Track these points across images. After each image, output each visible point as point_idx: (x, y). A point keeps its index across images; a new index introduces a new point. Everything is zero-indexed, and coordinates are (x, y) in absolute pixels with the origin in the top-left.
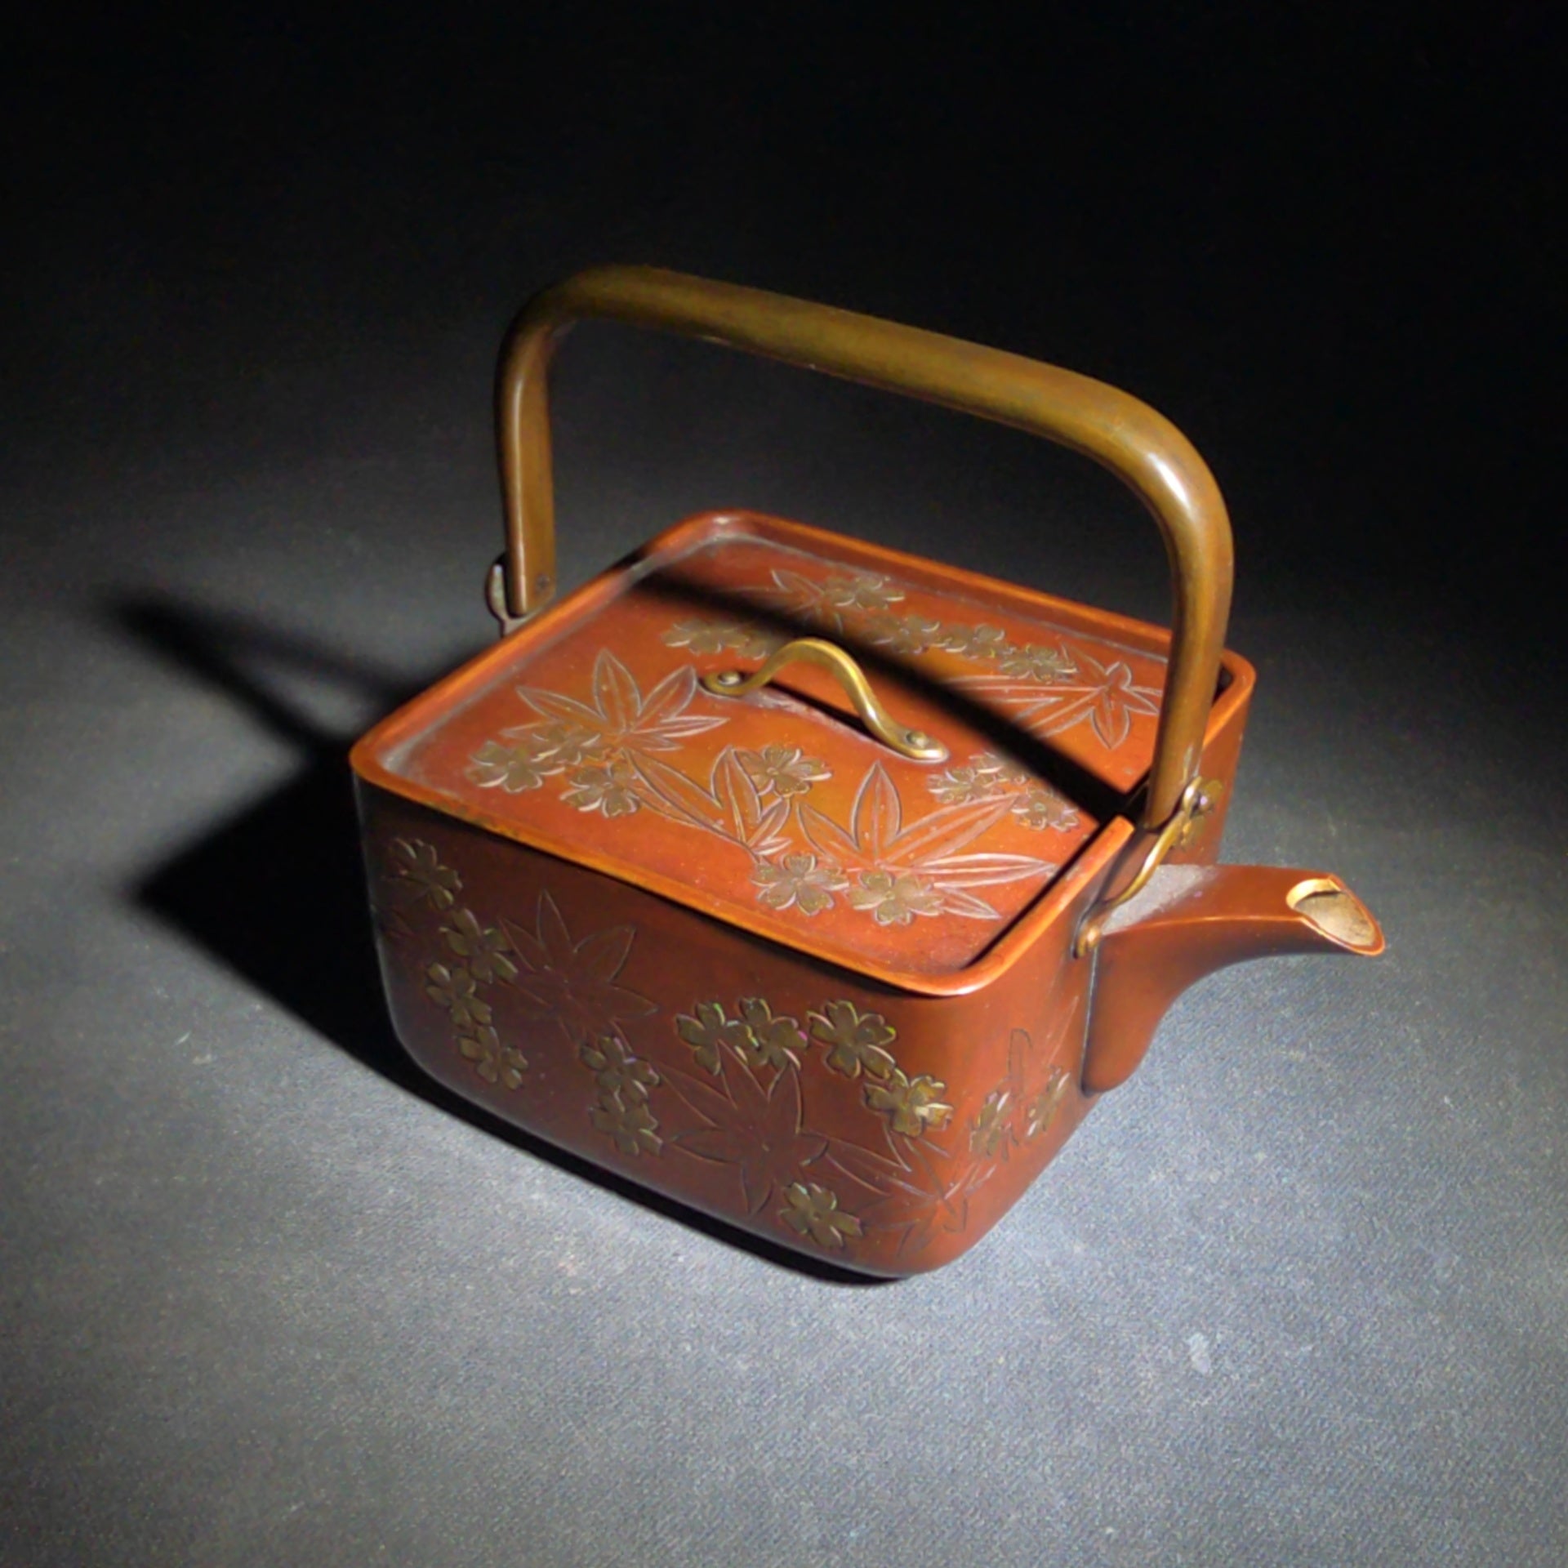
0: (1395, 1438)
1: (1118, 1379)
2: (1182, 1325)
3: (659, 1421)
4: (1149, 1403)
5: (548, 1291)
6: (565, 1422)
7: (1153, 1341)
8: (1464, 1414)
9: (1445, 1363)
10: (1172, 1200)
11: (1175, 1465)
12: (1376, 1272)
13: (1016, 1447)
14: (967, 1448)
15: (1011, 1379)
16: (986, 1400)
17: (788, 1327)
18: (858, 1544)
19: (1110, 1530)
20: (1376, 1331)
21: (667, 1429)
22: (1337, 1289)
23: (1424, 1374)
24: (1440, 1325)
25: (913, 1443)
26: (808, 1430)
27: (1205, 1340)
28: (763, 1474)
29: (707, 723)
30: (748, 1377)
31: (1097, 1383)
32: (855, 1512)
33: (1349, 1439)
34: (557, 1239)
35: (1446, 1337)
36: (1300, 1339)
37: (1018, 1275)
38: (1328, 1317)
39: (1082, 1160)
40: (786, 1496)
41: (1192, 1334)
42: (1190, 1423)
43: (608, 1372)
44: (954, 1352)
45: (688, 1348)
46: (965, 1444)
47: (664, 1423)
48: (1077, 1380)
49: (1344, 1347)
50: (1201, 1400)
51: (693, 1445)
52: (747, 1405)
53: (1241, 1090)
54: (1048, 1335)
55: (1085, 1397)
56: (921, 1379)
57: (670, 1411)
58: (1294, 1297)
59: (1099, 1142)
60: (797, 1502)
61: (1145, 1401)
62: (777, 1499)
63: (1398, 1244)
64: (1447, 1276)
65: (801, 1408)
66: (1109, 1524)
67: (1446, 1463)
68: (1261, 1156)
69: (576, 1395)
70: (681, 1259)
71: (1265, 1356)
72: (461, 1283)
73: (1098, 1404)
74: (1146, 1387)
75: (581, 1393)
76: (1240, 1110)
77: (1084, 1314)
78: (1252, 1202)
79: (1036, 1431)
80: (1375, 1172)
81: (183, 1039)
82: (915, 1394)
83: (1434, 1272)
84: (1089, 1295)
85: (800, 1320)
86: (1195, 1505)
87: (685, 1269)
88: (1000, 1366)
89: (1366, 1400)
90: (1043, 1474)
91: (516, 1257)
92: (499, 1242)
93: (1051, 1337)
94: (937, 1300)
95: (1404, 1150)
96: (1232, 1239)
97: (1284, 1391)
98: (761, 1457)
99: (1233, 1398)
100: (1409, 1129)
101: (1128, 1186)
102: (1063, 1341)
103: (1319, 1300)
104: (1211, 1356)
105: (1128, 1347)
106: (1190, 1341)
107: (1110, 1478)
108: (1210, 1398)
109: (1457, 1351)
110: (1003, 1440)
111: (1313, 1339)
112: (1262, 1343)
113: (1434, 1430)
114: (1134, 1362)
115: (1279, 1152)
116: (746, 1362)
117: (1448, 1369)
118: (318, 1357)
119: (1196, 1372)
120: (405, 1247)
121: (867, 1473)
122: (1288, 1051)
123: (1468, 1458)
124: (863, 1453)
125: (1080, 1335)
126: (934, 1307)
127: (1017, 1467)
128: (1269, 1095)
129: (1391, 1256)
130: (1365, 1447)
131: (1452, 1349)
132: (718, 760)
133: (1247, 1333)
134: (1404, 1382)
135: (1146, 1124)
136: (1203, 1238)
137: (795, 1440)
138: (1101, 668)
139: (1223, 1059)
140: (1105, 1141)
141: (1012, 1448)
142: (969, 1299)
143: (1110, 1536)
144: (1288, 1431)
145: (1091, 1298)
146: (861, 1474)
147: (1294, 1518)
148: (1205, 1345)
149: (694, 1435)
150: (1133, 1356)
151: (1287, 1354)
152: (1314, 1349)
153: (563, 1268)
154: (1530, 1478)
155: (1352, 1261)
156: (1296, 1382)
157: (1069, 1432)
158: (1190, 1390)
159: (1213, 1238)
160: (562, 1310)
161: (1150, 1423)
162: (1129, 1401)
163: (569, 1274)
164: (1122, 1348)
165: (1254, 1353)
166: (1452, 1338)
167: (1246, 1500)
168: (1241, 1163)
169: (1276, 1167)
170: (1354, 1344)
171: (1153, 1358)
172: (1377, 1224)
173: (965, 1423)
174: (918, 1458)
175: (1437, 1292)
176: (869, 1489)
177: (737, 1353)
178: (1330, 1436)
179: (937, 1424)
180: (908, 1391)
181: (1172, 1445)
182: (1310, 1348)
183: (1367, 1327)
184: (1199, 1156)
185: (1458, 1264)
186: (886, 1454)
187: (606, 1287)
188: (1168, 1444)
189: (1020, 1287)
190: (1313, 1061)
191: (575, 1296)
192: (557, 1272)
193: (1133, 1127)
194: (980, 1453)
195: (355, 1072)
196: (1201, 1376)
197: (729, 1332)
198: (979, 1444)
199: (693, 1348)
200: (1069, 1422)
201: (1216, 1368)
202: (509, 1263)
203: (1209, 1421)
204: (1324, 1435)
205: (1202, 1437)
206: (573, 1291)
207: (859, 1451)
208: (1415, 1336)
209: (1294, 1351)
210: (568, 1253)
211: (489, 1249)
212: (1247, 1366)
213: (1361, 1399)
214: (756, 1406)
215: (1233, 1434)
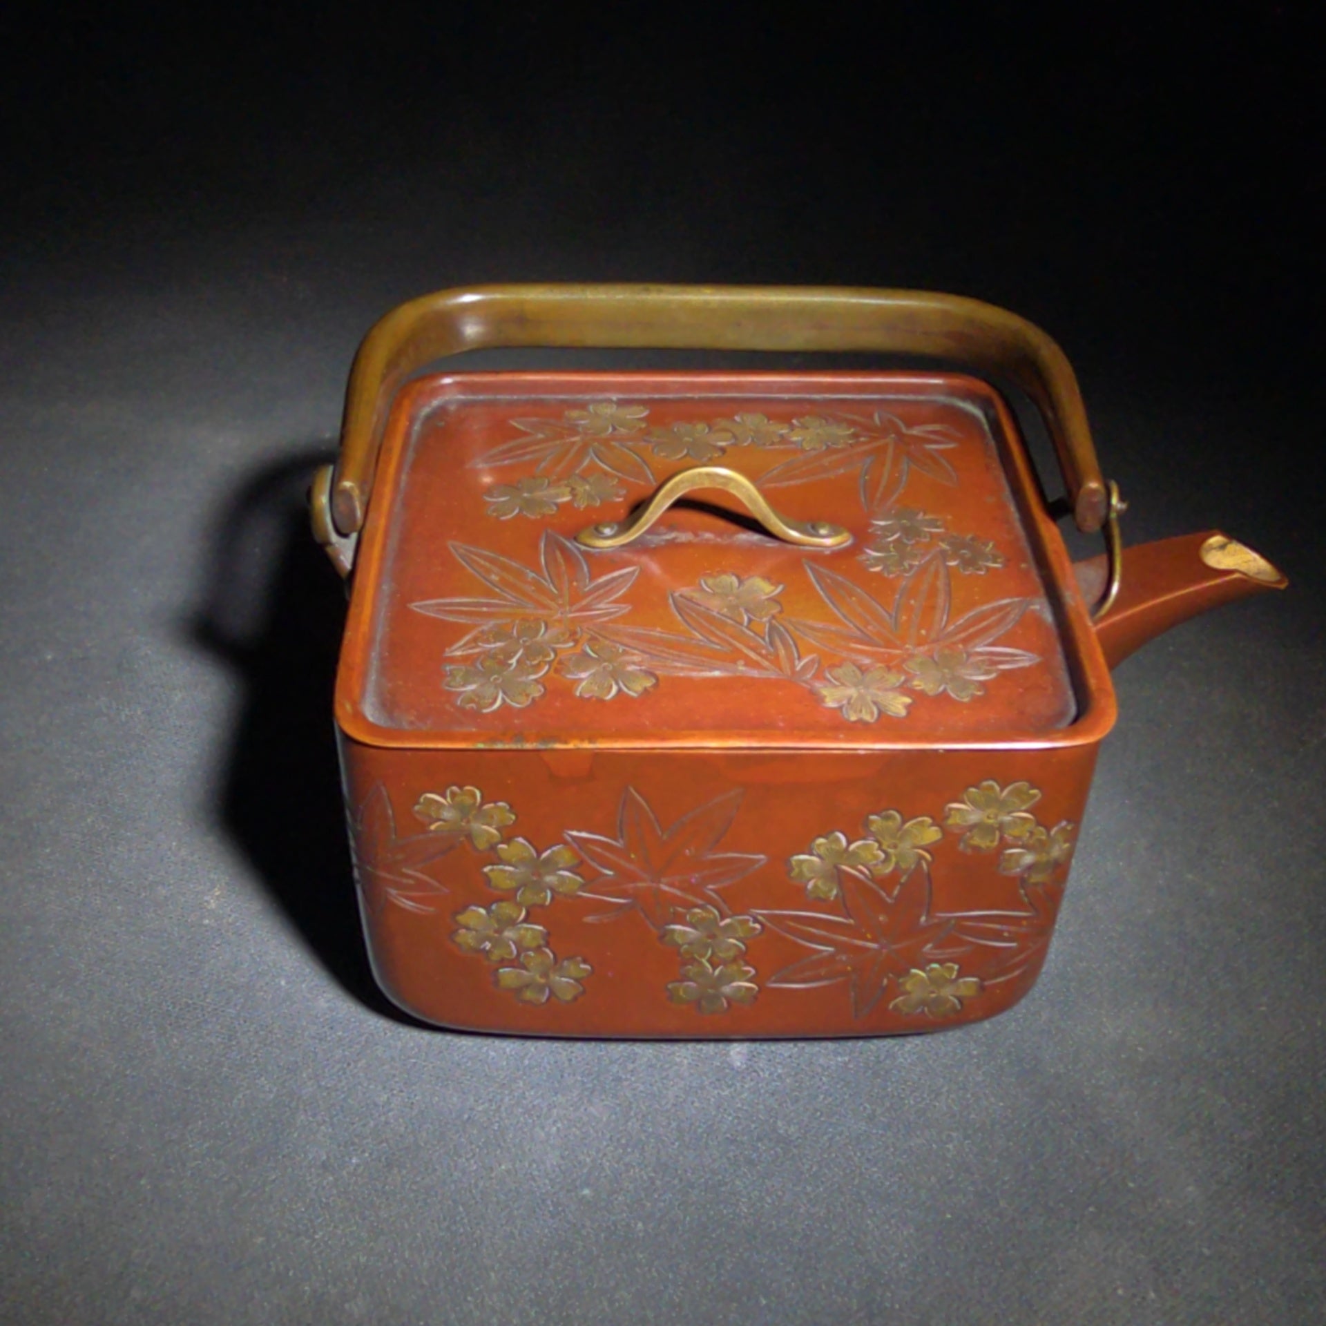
0: (891, 1150)
1: (654, 1061)
3: (230, 1040)
4: (673, 1086)
5: (184, 919)
6: (151, 1029)
8: (965, 1138)
9: (968, 1090)
11: (673, 1143)
13: (535, 1106)
14: (490, 1101)
16: (526, 1062)
18: (355, 1170)
19: (586, 1192)
20: (914, 1053)
21: (233, 1048)
23: (943, 1097)
26: (356, 1066)
28: (300, 1098)
32: (365, 1142)
33: (846, 1144)
35: (979, 1068)
40: (311, 1119)
42: (703, 1109)
43: (206, 993)
46: (491, 1096)
47: (234, 1043)
50: (723, 1091)
51: (250, 1064)
52: (314, 1038)
57: (243, 1033)
60: (319, 1125)
61: (671, 1084)
62: (302, 1121)
65: (358, 1047)
66: (588, 1185)
67: (929, 1179)
69: (170, 1008)
72: (114, 903)
73: (626, 1079)
75: (174, 1008)
79: (559, 1095)
86: (676, 1181)
89: (878, 1112)
90: (548, 1134)
91: (171, 887)
92: (162, 873)
97: (805, 1092)
98: (305, 1083)
99: (754, 1093)
107: (608, 1146)
108: (732, 1089)
109: (983, 1081)
110: (525, 1098)
113: (930, 1148)
117: (968, 1096)
120: (81, 867)
121: (390, 1111)
123: (951, 1177)
124: (395, 1092)
127: (527, 1124)
130: (859, 1154)
131: (980, 1079)
134: (920, 1102)
137: (340, 1073)
141: (530, 1107)
143: (584, 1197)
144: (792, 1129)
146: (385, 1110)
147: (763, 1207)
149: (255, 1056)
151: (822, 1061)
153: (207, 901)
154: (1002, 1203)
156: (820, 1087)
157: (589, 1101)
158: (717, 1080)
160: (189, 936)
161: (667, 1103)
162: (656, 1082)
163: (209, 907)
166: (984, 1069)
167: (726, 1184)
173: (498, 1080)
174: (442, 1104)
176: (387, 1123)
178: (831, 1139)
179: (472, 1077)
181: (678, 1126)
186: (415, 1095)
188: (674, 1124)
191: (206, 926)
192: (200, 904)
194: (499, 1107)
196: (733, 1069)
198: (502, 1100)
199: (287, 983)
200: (592, 1093)
201: (749, 1063)
202: (162, 891)
203: (721, 1110)
204: (826, 1138)
205: (710, 1123)
206: (206, 922)
207: (392, 1090)
208: (950, 1062)
209: (830, 1060)
210: (216, 889)
211: (151, 877)
212: (779, 1066)
213: (874, 1111)
214: (321, 1040)
215: (739, 1124)
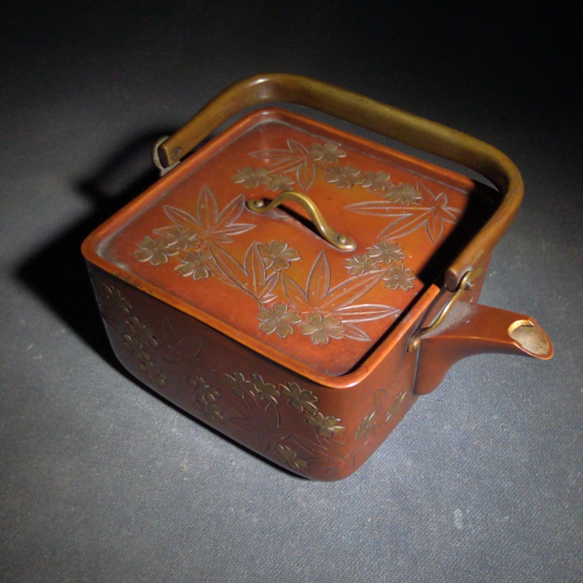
0: (542, 567)
1: (420, 531)
2: (452, 504)
3: (216, 547)
4: (433, 544)
5: (174, 479)
6: (176, 546)
7: (438, 512)
8: (575, 556)
9: (569, 529)
10: (453, 439)
11: (442, 577)
12: (542, 480)
13: (372, 565)
14: (350, 565)
15: (373, 530)
16: (361, 540)
17: (277, 500)
20: (539, 510)
21: (220, 551)
22: (524, 487)
23: (559, 534)
24: (568, 508)
25: (326, 562)
26: (281, 554)
27: (461, 512)
28: (259, 576)
29: (247, 227)
30: (258, 525)
31: (411, 533)
33: (521, 566)
34: (181, 452)
35: (570, 515)
36: (504, 513)
37: (381, 476)
38: (518, 501)
39: (415, 417)
41: (456, 509)
42: (450, 555)
43: (197, 521)
44: (349, 515)
45: (232, 510)
46: (349, 563)
47: (219, 548)
48: (402, 531)
49: (524, 518)
50: (457, 544)
51: (230, 559)
52: (255, 540)
53: (490, 382)
54: (392, 507)
55: (405, 540)
56: (333, 529)
57: (221, 542)
58: (504, 491)
59: (423, 408)
61: (432, 543)
63: (553, 465)
64: (574, 482)
65: (279, 542)
68: (495, 417)
69: (182, 532)
70: (234, 464)
71: (488, 522)
72: (137, 473)
73: (411, 544)
74: (432, 536)
75: (184, 531)
76: (488, 392)
77: (408, 497)
78: (489, 441)
79: (382, 557)
80: (546, 426)
81: (30, 347)
82: (329, 537)
83: (568, 480)
84: (411, 487)
85: (283, 497)
87: (235, 469)
88: (368, 523)
89: (531, 546)
91: (163, 461)
92: (156, 453)
93: (393, 509)
94: (344, 488)
95: (560, 416)
96: (478, 460)
97: (495, 539)
98: (259, 567)
99: (471, 543)
100: (564, 405)
101: (434, 431)
102: (398, 510)
103: (515, 493)
104: (463, 520)
105: (426, 515)
106: (455, 512)
108: (461, 542)
109: (575, 522)
110: (366, 561)
111: (510, 513)
112: (487, 514)
113: (561, 564)
114: (428, 523)
115: (504, 415)
116: (257, 517)
117: (570, 532)
118: (73, 510)
119: (456, 529)
120: (115, 455)
122: (513, 362)
124: (304, 566)
125: (405, 508)
126: (342, 491)
127: (371, 576)
128: (502, 385)
129: (549, 471)
130: (528, 571)
131: (573, 521)
132: (249, 249)
133: (481, 509)
134: (549, 538)
135: (445, 399)
136: (465, 459)
137: (275, 559)
138: (434, 196)
139: (483, 366)
140: (426, 408)
141: (370, 566)
142: (358, 488)
144: (494, 562)
145: (413, 488)
146: (302, 577)
148: (461, 515)
149: (231, 554)
150: (428, 519)
151: (497, 520)
152: (510, 518)
153: (182, 467)
155: (531, 473)
156: (500, 536)
157: (396, 559)
158: (452, 538)
159: (470, 459)
160: (179, 489)
161: (433, 555)
162: (425, 543)
163: (184, 470)
164: (423, 516)
165: (482, 520)
166: (573, 516)
168: (486, 420)
169: (501, 423)
170: (528, 517)
171: (437, 521)
172: (545, 455)
173: (350, 552)
174: (328, 570)
175: (569, 491)
177: (254, 512)
178: (513, 564)
179: (338, 553)
180: (327, 535)
181: (441, 567)
182: (508, 518)
183: (535, 507)
184: (467, 416)
185: (580, 476)
186: (314, 567)
187: (200, 477)
189: (381, 482)
190: (523, 367)
191: (186, 481)
192: (180, 469)
193: (439, 401)
194: (355, 568)
195: (102, 365)
196: (458, 531)
197: (251, 502)
198: (356, 563)
199: (235, 510)
200: (396, 553)
201: (465, 527)
202: (160, 464)
203: (459, 555)
204: (511, 564)
205: (455, 563)
206: (185, 479)
207: (302, 565)
208: (556, 514)
209: (501, 519)
210: (185, 459)
211: (151, 456)
212: (479, 526)
213: (529, 545)
214: (260, 540)
215: (469, 562)
